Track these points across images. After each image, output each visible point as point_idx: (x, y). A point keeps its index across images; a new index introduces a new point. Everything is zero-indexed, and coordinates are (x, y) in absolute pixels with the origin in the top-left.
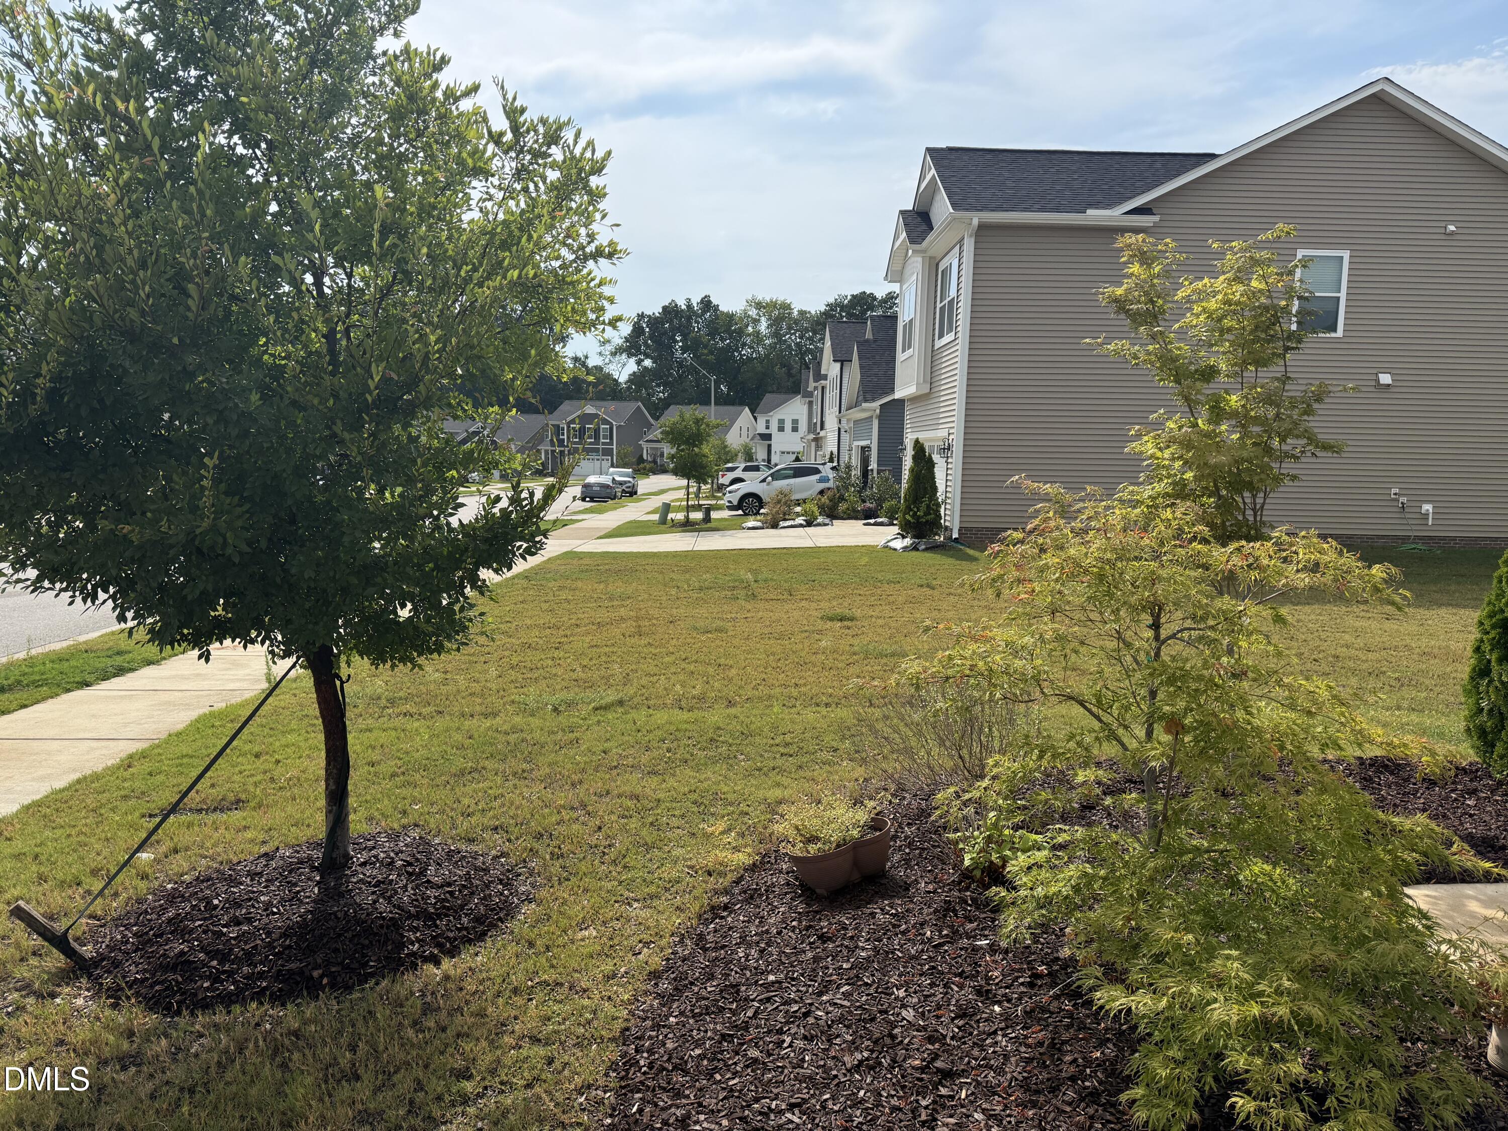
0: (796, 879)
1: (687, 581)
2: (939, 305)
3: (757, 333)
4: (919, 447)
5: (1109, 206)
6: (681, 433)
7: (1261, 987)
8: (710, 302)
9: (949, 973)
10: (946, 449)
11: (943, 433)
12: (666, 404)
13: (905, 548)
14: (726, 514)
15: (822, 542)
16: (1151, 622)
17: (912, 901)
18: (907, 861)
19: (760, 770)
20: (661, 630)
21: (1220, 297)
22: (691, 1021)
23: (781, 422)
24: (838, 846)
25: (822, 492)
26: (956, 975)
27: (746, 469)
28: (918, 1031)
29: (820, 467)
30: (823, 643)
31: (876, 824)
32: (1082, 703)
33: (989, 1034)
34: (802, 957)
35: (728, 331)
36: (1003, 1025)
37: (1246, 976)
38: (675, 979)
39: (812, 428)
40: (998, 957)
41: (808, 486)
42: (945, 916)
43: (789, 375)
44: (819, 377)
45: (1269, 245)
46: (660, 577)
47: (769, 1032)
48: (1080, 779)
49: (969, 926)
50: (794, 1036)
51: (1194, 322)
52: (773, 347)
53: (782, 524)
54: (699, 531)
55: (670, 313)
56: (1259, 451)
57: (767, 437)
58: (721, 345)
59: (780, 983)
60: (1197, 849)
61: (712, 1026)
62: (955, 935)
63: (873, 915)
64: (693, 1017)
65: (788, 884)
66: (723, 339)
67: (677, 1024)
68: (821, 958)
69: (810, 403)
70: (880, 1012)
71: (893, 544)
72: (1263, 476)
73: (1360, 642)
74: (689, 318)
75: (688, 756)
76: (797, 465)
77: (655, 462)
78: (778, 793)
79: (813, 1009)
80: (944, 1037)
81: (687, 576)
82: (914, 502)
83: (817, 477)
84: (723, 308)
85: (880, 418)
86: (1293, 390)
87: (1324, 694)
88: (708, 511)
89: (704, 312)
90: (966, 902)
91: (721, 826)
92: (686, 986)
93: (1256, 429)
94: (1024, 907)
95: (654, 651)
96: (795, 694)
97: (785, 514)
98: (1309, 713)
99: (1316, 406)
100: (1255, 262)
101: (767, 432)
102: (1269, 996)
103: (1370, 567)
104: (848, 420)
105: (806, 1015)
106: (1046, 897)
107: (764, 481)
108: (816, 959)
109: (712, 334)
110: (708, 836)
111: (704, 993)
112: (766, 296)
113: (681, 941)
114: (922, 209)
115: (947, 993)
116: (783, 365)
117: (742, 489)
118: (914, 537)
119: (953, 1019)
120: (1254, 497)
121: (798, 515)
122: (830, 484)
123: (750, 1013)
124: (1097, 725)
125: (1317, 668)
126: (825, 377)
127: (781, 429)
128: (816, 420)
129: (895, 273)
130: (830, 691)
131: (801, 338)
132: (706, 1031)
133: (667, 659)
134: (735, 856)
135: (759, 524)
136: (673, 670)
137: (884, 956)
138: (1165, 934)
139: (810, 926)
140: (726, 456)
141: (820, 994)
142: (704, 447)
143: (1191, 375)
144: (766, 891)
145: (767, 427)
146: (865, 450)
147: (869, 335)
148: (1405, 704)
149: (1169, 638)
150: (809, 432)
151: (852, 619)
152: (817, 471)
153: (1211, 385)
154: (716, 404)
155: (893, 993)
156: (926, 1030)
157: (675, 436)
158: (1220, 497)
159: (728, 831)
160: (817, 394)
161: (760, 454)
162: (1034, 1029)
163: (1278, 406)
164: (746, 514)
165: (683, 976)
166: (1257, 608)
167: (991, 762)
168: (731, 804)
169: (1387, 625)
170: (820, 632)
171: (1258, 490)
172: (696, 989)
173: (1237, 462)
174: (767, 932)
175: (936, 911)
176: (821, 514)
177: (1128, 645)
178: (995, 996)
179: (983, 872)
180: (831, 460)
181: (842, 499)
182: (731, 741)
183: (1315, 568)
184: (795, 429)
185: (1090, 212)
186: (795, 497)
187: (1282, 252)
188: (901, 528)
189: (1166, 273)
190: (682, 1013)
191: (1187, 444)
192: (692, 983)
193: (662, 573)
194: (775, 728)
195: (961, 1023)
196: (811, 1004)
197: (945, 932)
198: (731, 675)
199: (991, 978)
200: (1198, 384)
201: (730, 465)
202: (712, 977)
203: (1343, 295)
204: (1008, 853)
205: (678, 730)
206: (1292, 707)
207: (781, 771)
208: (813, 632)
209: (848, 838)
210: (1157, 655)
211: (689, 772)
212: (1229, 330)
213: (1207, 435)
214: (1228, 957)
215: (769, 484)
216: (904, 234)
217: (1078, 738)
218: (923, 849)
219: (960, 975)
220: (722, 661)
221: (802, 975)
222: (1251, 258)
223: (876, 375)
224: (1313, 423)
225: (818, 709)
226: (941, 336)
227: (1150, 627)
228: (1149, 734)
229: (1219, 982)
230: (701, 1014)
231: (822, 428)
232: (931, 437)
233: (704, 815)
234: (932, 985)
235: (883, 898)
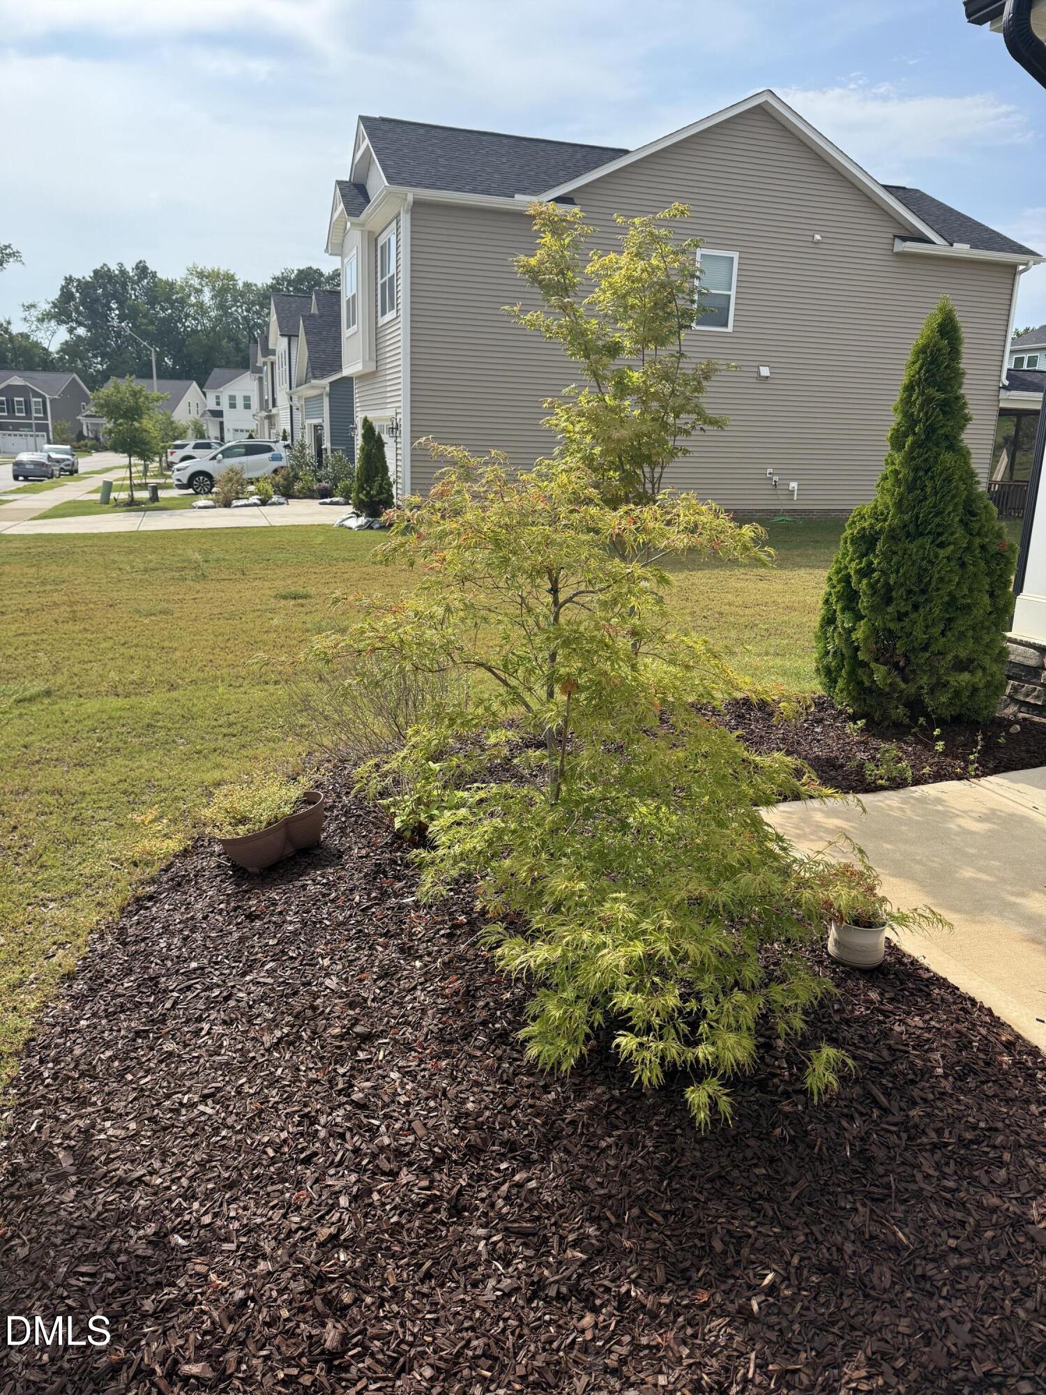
0: (228, 860)
1: (130, 563)
2: (380, 282)
3: (200, 305)
4: (368, 427)
5: (535, 192)
6: (117, 407)
7: (643, 926)
8: (145, 268)
9: (375, 934)
10: (394, 429)
11: (391, 413)
12: (105, 377)
13: (360, 527)
14: (176, 493)
15: (278, 521)
16: (550, 586)
17: (343, 869)
18: (343, 830)
19: (199, 752)
20: (98, 614)
21: (623, 272)
22: (104, 1022)
23: (232, 398)
24: (269, 824)
25: (275, 471)
26: (381, 935)
27: (197, 447)
28: (341, 998)
29: (272, 445)
30: (275, 622)
31: (309, 799)
32: (490, 669)
33: (409, 991)
34: (229, 939)
35: (168, 300)
36: (422, 980)
37: (632, 916)
38: (90, 979)
39: (263, 405)
40: (422, 913)
41: (260, 465)
42: (375, 879)
43: (238, 350)
44: (268, 352)
45: (666, 223)
46: (100, 559)
47: (188, 1021)
48: (492, 741)
49: (398, 885)
50: (213, 1023)
51: (602, 298)
52: (218, 319)
53: (235, 503)
54: (145, 510)
55: (102, 277)
56: (657, 425)
57: (218, 414)
58: (162, 315)
59: (203, 969)
60: (591, 799)
61: (125, 1024)
62: (384, 895)
63: (304, 887)
64: (106, 1017)
65: (219, 867)
66: (163, 309)
67: (88, 1026)
68: (248, 938)
69: (261, 379)
70: (304, 984)
71: (348, 523)
72: (660, 450)
73: (739, 600)
74: (124, 285)
75: (120, 745)
76: (251, 442)
77: (97, 439)
78: (217, 775)
79: (235, 991)
80: (365, 1000)
81: (131, 557)
82: (367, 481)
83: (269, 455)
84: (161, 275)
85: (330, 395)
86: (687, 367)
87: (700, 648)
88: (155, 489)
89: (140, 280)
90: (395, 863)
91: (151, 814)
92: (101, 985)
93: (655, 405)
94: (442, 865)
95: (89, 636)
96: (243, 674)
97: (237, 493)
98: (687, 667)
99: (705, 383)
100: (656, 239)
101: (218, 408)
102: (651, 934)
103: (740, 527)
104: (299, 398)
105: (227, 999)
106: (461, 854)
107: (214, 458)
108: (242, 940)
109: (152, 302)
110: (135, 826)
111: (120, 990)
112: (208, 265)
113: (102, 938)
114: (359, 181)
115: (371, 955)
116: (231, 339)
117: (192, 466)
118: (368, 515)
119: (375, 981)
120: (653, 469)
121: (252, 494)
122: (283, 463)
123: (168, 1005)
124: (502, 690)
125: (706, 624)
126: (273, 352)
127: (233, 406)
128: (267, 397)
129: (336, 246)
130: (280, 668)
131: (248, 311)
132: (119, 1031)
133: (104, 645)
134: (165, 844)
135: (210, 503)
136: (111, 655)
137: (310, 927)
138: (559, 884)
139: (239, 907)
140: (173, 433)
141: (244, 974)
142: (145, 421)
143: (598, 351)
144: (196, 876)
145: (218, 404)
146: (317, 428)
147: (314, 310)
148: (772, 650)
149: (566, 602)
150: (261, 409)
151: (306, 597)
152: (269, 449)
153: (617, 362)
154: (159, 377)
155: (318, 963)
156: (347, 996)
157: (112, 409)
158: (624, 471)
159: (157, 819)
160: (267, 369)
161: (212, 432)
162: (451, 979)
163: (673, 382)
164: (197, 493)
165: (100, 974)
166: (643, 570)
167: (410, 731)
168: (164, 791)
169: (761, 585)
170: (273, 611)
171: (656, 463)
172: (112, 987)
173: (639, 436)
174: (192, 918)
175: (367, 875)
176: (275, 493)
177: (530, 610)
178: (417, 951)
179: (413, 832)
180: (285, 438)
181: (296, 478)
182: (170, 725)
183: (693, 529)
184: (247, 406)
185: (517, 197)
186: (246, 476)
187: (677, 231)
188: (356, 506)
189: (575, 244)
190: (94, 1015)
191: (594, 418)
192: (108, 981)
193: (102, 554)
194: (218, 708)
195: (382, 984)
196: (233, 987)
197: (374, 895)
198: (175, 658)
199: (414, 934)
200: (605, 360)
201: (178, 442)
202: (130, 971)
203: (733, 293)
204: (436, 812)
205: (110, 718)
206: (672, 662)
207: (223, 752)
208: (266, 611)
209: (279, 816)
210: (556, 619)
211: (120, 761)
212: (633, 307)
213: (612, 410)
214: (615, 900)
215: (219, 461)
216: (342, 206)
217: (487, 704)
218: (359, 816)
219: (385, 935)
220: (166, 644)
221: (227, 957)
222: (651, 234)
223: (324, 352)
224: (704, 400)
225: (266, 687)
226: (384, 313)
227: (549, 591)
228: (551, 694)
229: (607, 925)
230: (115, 1013)
231: (274, 405)
232: (380, 417)
233: (133, 805)
234: (358, 949)
235: (316, 869)
